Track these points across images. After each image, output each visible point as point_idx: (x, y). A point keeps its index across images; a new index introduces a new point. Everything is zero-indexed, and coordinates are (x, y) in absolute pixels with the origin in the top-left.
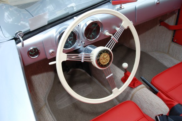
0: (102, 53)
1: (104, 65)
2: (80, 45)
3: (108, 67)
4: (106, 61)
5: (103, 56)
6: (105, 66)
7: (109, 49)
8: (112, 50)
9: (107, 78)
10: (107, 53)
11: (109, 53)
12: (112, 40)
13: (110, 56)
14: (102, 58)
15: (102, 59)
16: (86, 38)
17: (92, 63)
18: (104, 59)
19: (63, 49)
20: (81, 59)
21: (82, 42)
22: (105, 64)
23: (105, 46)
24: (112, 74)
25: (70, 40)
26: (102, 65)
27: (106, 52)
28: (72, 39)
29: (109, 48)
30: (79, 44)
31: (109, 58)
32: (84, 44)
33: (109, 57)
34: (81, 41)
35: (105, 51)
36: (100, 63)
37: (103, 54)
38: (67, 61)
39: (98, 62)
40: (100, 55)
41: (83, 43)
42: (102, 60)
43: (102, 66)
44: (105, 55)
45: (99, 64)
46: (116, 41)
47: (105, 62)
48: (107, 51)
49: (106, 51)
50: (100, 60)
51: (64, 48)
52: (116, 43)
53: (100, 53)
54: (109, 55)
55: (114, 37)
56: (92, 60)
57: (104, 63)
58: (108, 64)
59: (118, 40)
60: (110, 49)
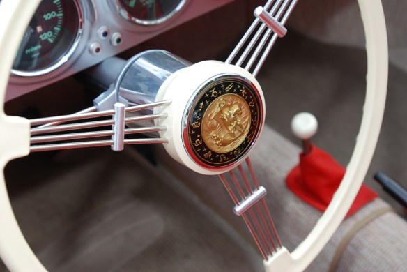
0: (211, 99)
1: (227, 154)
2: (98, 50)
3: (241, 161)
4: (233, 135)
5: (217, 109)
6: (232, 157)
7: (244, 73)
8: (257, 77)
9: (238, 209)
10: (239, 93)
11: (248, 94)
12: (260, 24)
13: (251, 108)
14: (215, 122)
15: (213, 128)
16: (124, 14)
17: (168, 148)
18: (225, 124)
19: (12, 76)
20: (109, 137)
21: (105, 34)
22: (228, 149)
23: (223, 59)
24: (262, 189)
25: (48, 26)
26: (214, 154)
27: (231, 91)
28: (54, 20)
29: (243, 66)
30: (93, 46)
31: (248, 120)
32: (119, 41)
33: (246, 111)
34: (101, 30)
35: (227, 84)
36: (204, 145)
37: (221, 98)
38: (32, 154)
39: (198, 143)
40: (205, 107)
41: (115, 36)
42: (213, 134)
43: (217, 160)
44: (230, 106)
45: (202, 153)
46: (279, 31)
47: (229, 138)
48: (235, 85)
49: (230, 87)
50: (204, 134)
51: (14, 68)
52: (278, 39)
53: (203, 99)
54: (248, 101)
55: (269, 10)
56: (165, 137)
57: (224, 144)
58: (245, 146)
59: (285, 25)
60: (251, 71)
